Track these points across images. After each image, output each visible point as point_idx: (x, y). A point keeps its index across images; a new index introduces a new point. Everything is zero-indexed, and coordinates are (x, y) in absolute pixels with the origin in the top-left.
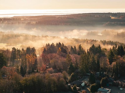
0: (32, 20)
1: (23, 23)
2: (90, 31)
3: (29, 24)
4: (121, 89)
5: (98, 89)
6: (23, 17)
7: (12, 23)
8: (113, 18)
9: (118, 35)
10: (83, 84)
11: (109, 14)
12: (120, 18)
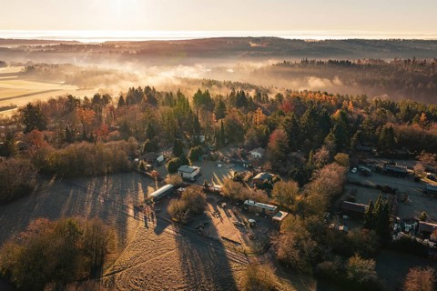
0: (131, 48)
1: (117, 52)
2: (215, 66)
3: (126, 53)
4: (220, 165)
5: (179, 166)
6: (119, 43)
7: (101, 53)
8: (253, 45)
9: (256, 72)
10: (160, 158)
11: (250, 38)
12: (264, 46)
